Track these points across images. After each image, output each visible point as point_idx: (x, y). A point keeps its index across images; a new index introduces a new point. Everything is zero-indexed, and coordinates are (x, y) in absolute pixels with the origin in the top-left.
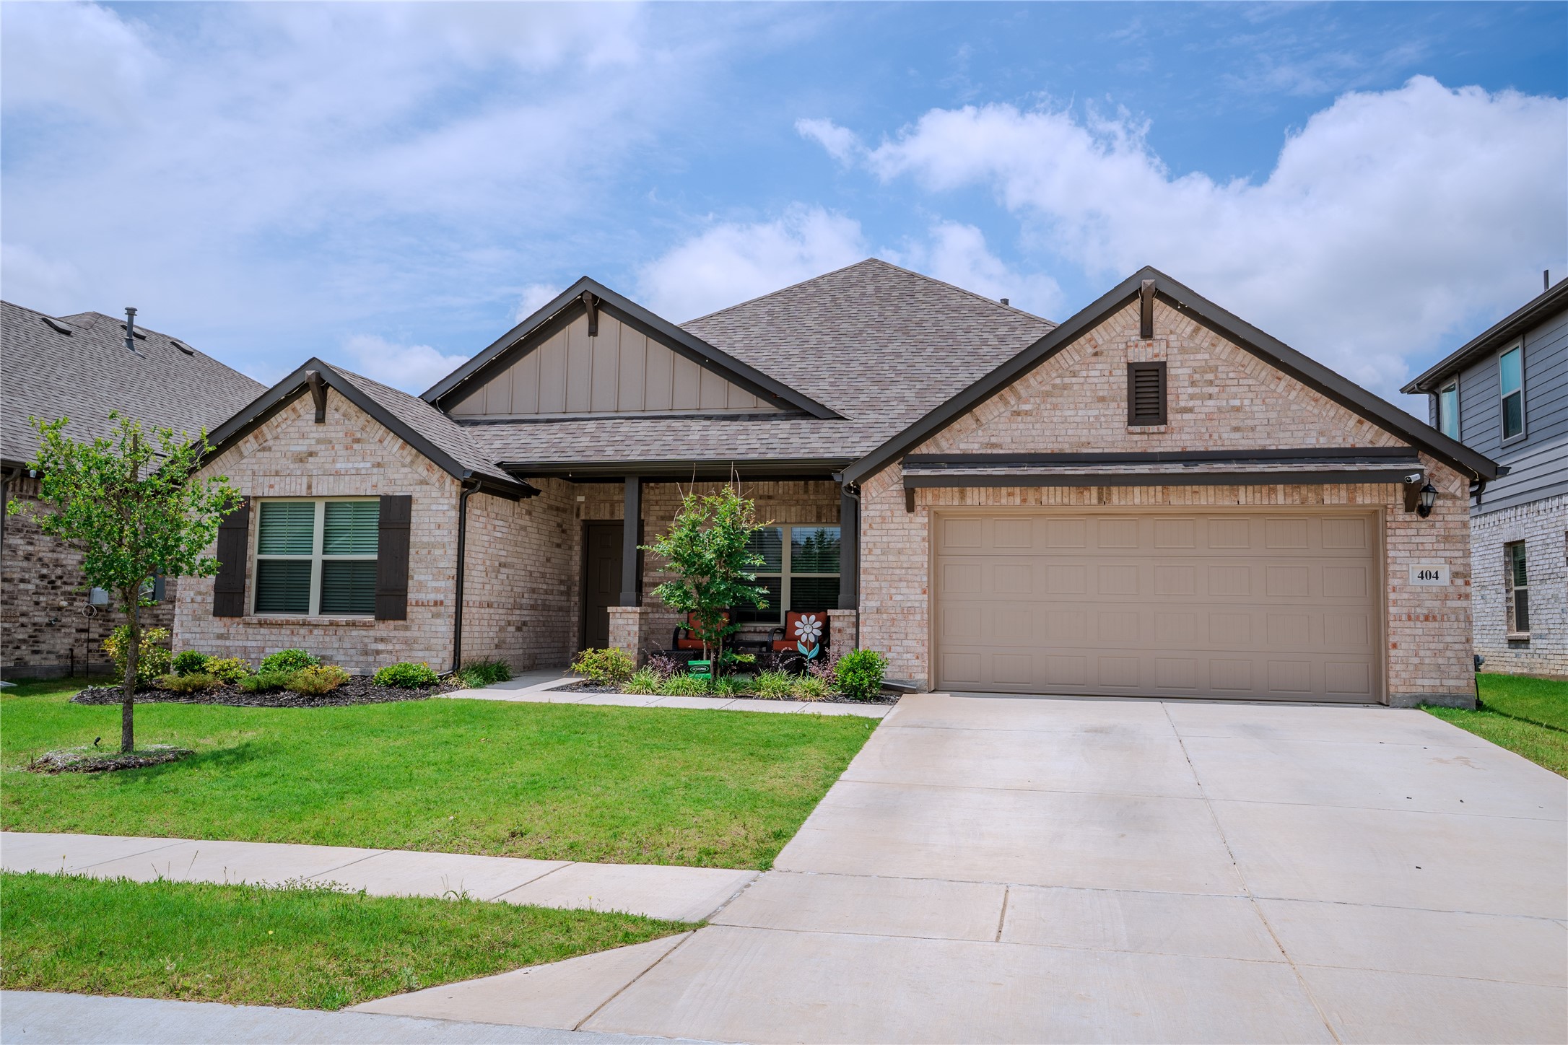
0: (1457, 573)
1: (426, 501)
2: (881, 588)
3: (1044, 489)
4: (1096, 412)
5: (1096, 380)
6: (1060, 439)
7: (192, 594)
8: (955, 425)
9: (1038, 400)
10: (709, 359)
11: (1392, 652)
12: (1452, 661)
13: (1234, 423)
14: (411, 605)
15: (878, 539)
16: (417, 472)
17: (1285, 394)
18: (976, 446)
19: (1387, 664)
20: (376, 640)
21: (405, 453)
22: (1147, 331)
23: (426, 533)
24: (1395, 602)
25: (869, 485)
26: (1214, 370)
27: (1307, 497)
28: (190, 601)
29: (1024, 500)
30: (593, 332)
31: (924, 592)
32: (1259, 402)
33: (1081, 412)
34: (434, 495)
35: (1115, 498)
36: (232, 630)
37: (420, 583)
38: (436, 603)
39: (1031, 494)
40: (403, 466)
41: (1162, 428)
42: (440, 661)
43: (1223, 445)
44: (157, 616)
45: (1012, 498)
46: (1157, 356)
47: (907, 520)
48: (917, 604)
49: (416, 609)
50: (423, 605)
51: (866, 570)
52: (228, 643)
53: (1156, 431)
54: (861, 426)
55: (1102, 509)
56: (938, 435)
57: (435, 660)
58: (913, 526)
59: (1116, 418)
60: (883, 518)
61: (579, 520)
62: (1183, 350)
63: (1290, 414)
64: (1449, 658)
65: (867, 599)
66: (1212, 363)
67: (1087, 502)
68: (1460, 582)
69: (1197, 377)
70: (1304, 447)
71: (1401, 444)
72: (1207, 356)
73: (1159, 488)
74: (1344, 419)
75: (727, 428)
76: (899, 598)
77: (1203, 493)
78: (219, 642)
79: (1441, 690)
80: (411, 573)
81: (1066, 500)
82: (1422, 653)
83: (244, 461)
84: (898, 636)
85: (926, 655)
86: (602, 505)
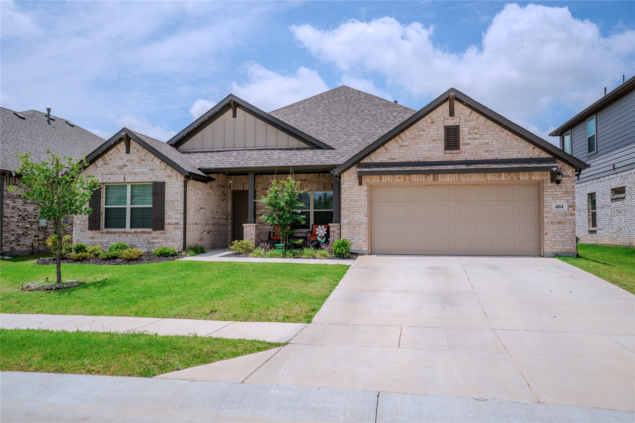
0: (570, 206)
1: (171, 184)
2: (349, 215)
3: (412, 176)
4: (432, 145)
5: (432, 133)
6: (418, 156)
7: (80, 221)
8: (378, 151)
9: (410, 141)
10: (280, 126)
11: (545, 236)
12: (568, 239)
13: (486, 149)
14: (166, 224)
15: (348, 196)
16: (167, 172)
17: (505, 137)
18: (386, 159)
19: (543, 241)
20: (153, 238)
21: (162, 165)
22: (452, 114)
23: (171, 196)
24: (547, 217)
25: (344, 175)
26: (478, 128)
27: (513, 177)
28: (79, 224)
29: (405, 180)
30: (234, 116)
31: (366, 216)
32: (495, 140)
33: (426, 146)
34: (174, 181)
35: (440, 179)
36: (96, 235)
37: (169, 216)
38: (176, 224)
39: (407, 177)
40: (162, 170)
41: (458, 151)
42: (178, 246)
43: (481, 158)
44: (65, 230)
45: (400, 179)
46: (456, 123)
47: (359, 188)
48: (363, 221)
49: (168, 226)
50: (171, 224)
51: (343, 208)
52: (94, 240)
53: (455, 152)
54: (340, 152)
55: (435, 183)
56: (371, 155)
57: (176, 246)
58: (361, 191)
59: (440, 148)
60: (350, 188)
61: (230, 190)
62: (466, 121)
63: (507, 145)
64: (567, 238)
65: (344, 219)
66: (477, 126)
67: (429, 180)
68: (571, 209)
69: (471, 131)
70: (512, 158)
71: (549, 156)
72: (475, 123)
73: (457, 175)
74: (528, 147)
75: (288, 153)
76: (356, 219)
77: (474, 177)
78: (91, 240)
79: (564, 251)
80: (166, 212)
81: (421, 180)
82: (556, 237)
83: (98, 169)
84: (356, 233)
85: (367, 240)
86: (239, 184)
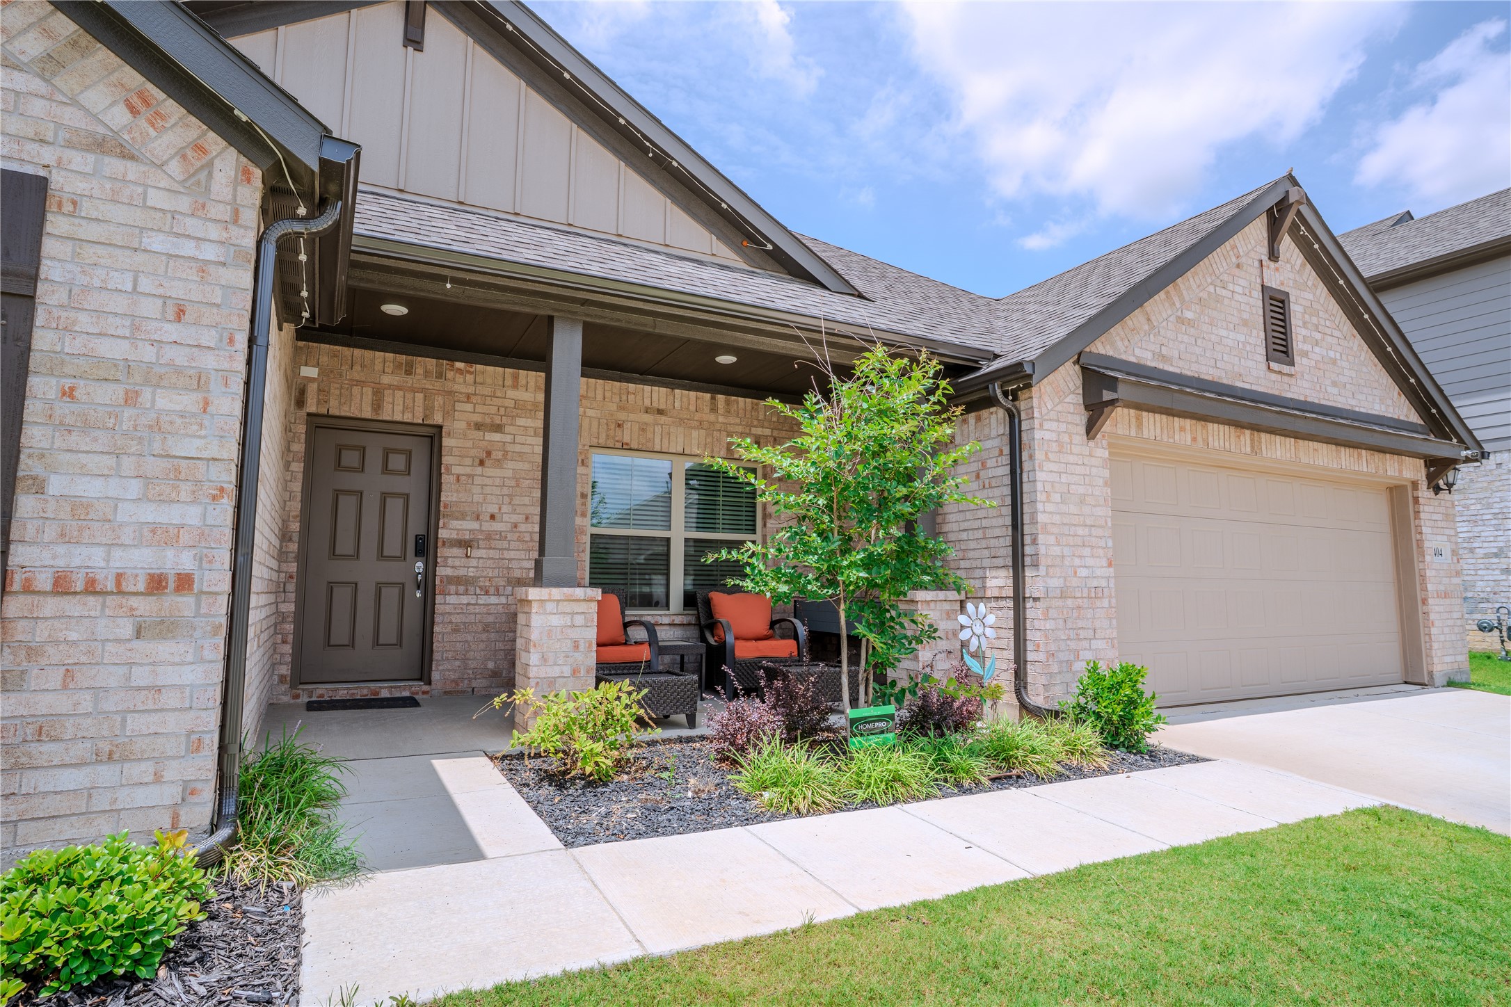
0: (1453, 551)
3: (1210, 427)
4: (1243, 338)
5: (1240, 298)
6: (1218, 364)
9: (1197, 308)
11: (1433, 631)
12: (1459, 637)
13: (1333, 377)
14: (28, 589)
16: (76, 103)
17: (1358, 354)
18: (1150, 356)
22: (1278, 252)
24: (1431, 579)
25: (1042, 388)
26: (1317, 313)
29: (1194, 439)
30: (413, 40)
31: (1110, 564)
32: (1345, 357)
33: (1231, 334)
34: (158, 198)
35: (1263, 448)
37: (80, 508)
38: (157, 584)
39: (1199, 431)
43: (1329, 400)
45: (1183, 434)
46: (1282, 284)
47: (1086, 451)
48: (1103, 583)
49: (51, 606)
53: (1287, 372)
55: (1254, 460)
58: (1094, 461)
59: (1257, 349)
60: (1061, 444)
61: (303, 413)
62: (1298, 284)
63: (1363, 375)
64: (1457, 634)
66: (1315, 305)
67: (1242, 448)
68: (1456, 559)
69: (1307, 318)
72: (1311, 297)
73: (1293, 441)
76: (1083, 572)
79: (1457, 666)
80: (28, 465)
81: (1228, 445)
82: (1445, 630)
86: (356, 390)
